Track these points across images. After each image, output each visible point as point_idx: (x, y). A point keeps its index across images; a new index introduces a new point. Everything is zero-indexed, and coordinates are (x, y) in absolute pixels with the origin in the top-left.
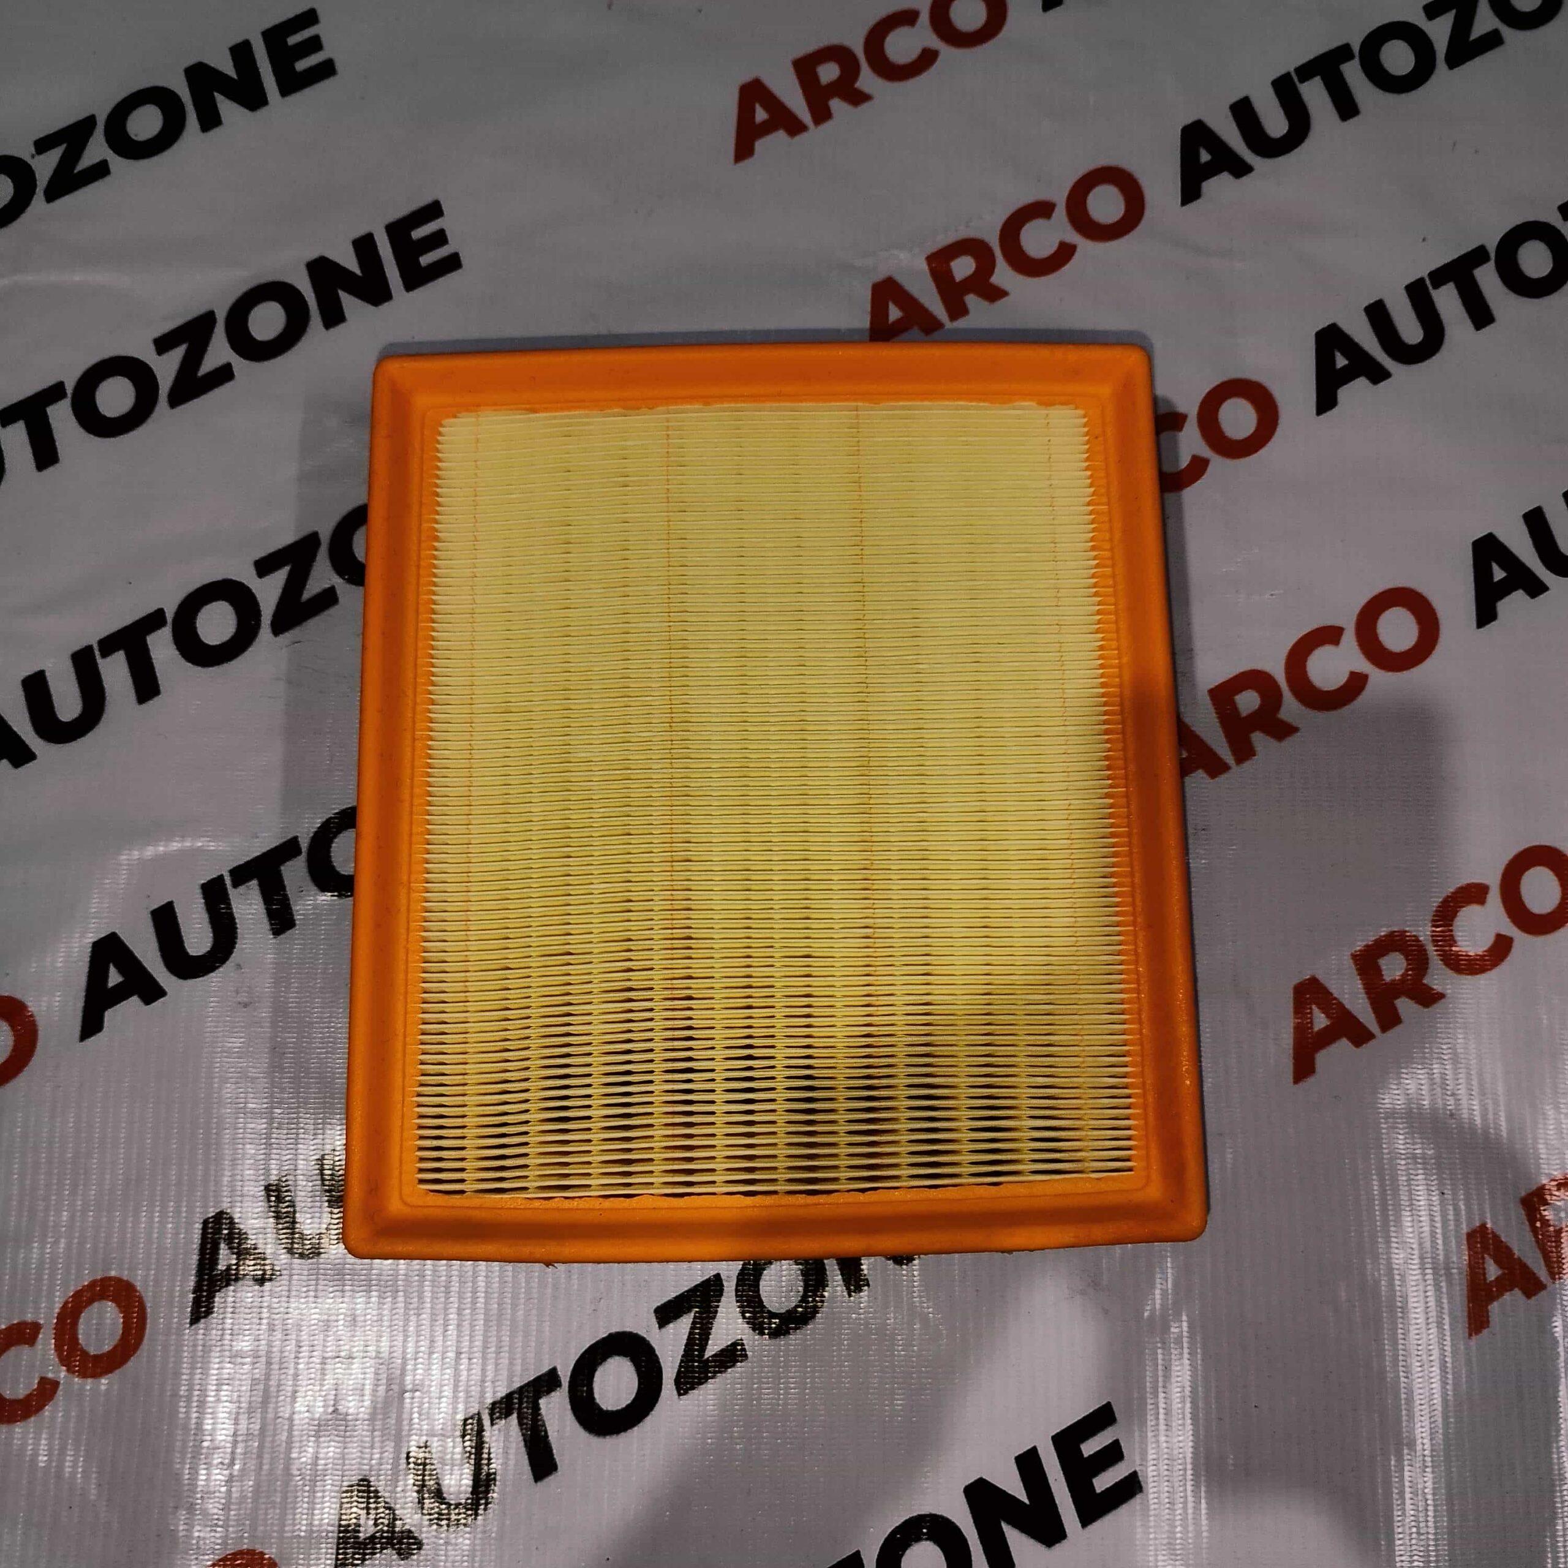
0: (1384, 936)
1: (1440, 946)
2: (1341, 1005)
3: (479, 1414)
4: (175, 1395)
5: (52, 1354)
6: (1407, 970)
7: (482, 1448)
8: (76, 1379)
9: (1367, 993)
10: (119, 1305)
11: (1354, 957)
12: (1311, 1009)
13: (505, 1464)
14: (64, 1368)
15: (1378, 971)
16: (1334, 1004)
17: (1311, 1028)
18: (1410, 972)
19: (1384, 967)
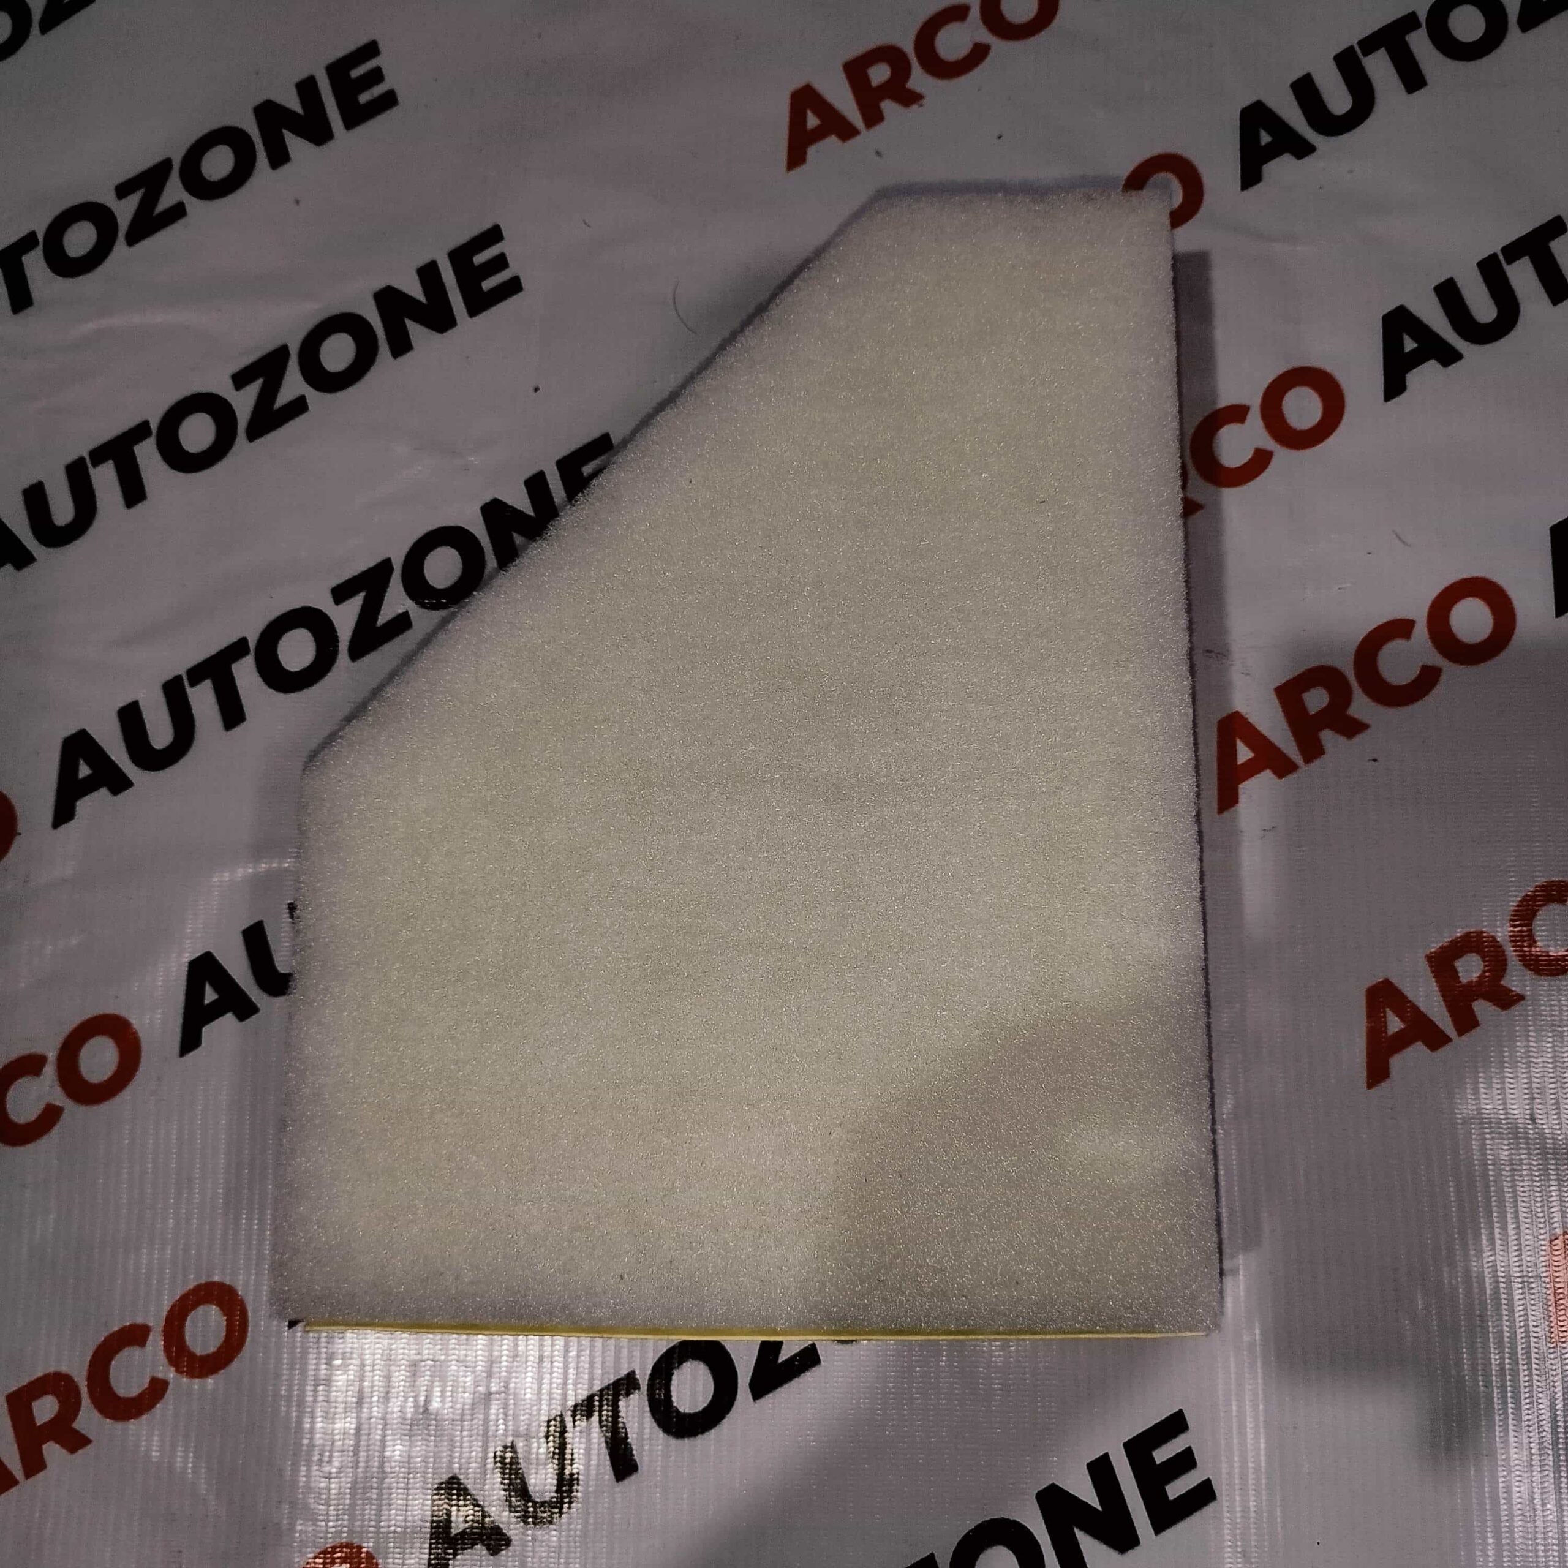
0: (1460, 937)
1: (1519, 946)
2: (1416, 1009)
3: (561, 1416)
4: (276, 1395)
5: (162, 1356)
6: (1485, 972)
7: (565, 1449)
8: (185, 1379)
9: (1443, 996)
10: (222, 1309)
11: (1429, 958)
12: (1385, 1012)
13: (587, 1466)
14: (173, 1369)
15: (1455, 972)
16: (1409, 1007)
17: (1386, 1033)
18: (1487, 974)
19: (1460, 969)
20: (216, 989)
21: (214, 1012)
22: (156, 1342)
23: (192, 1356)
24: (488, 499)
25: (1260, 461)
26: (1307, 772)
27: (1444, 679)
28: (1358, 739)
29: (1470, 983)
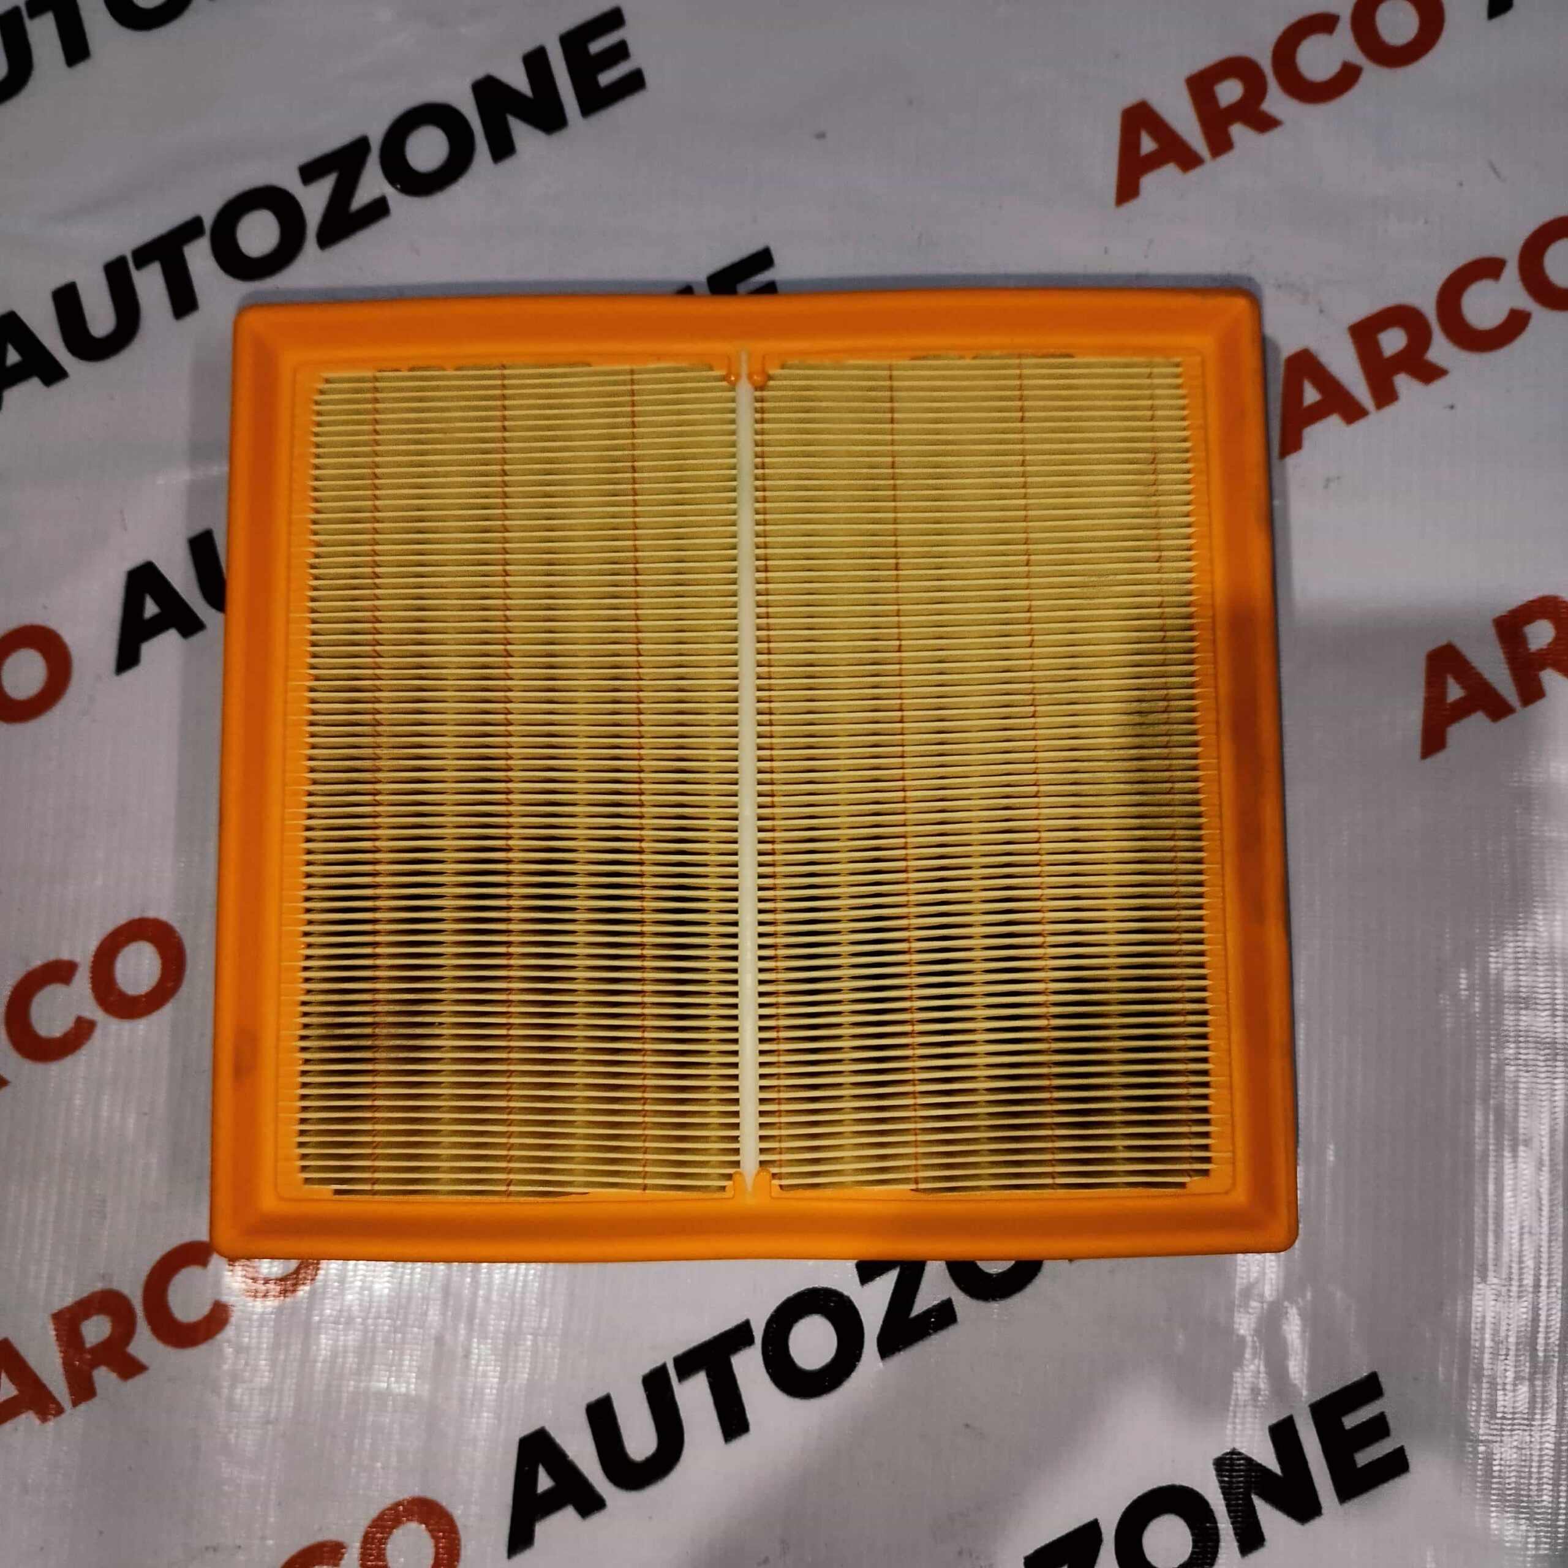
20: (157, 601)
21: (155, 628)
22: (82, 980)
23: (122, 995)
24: (480, 74)
25: (1348, 77)
26: (1378, 420)
27: (1533, 324)
28: (1438, 384)
29: (1541, 653)
